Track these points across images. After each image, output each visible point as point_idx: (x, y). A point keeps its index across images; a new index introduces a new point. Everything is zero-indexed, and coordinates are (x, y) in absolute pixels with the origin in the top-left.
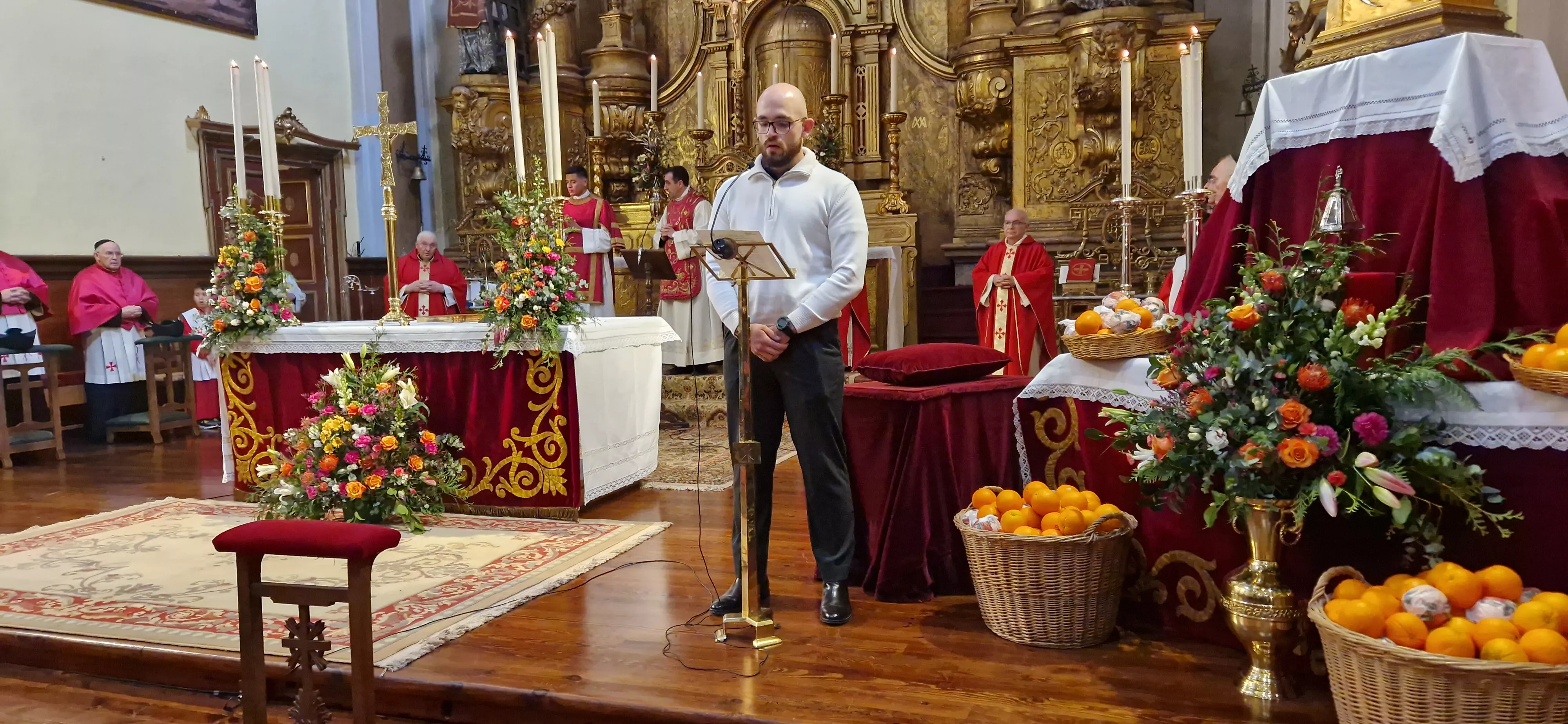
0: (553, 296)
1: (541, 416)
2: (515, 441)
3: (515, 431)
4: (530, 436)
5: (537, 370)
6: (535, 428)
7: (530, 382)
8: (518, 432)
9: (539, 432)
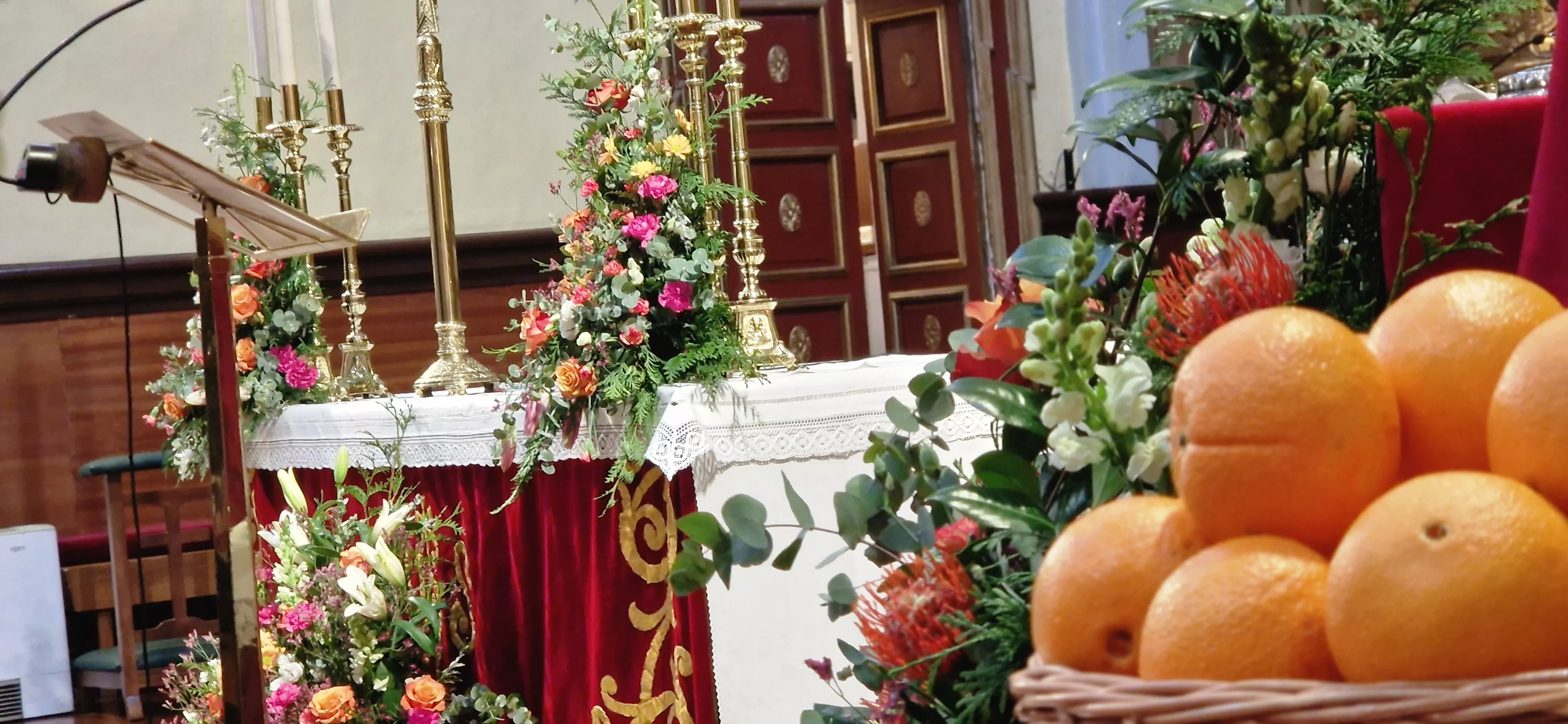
0: (632, 301)
1: (656, 643)
2: (609, 713)
3: (609, 685)
4: (637, 700)
5: (639, 516)
6: (647, 678)
7: (628, 548)
8: (614, 689)
9: (655, 692)
